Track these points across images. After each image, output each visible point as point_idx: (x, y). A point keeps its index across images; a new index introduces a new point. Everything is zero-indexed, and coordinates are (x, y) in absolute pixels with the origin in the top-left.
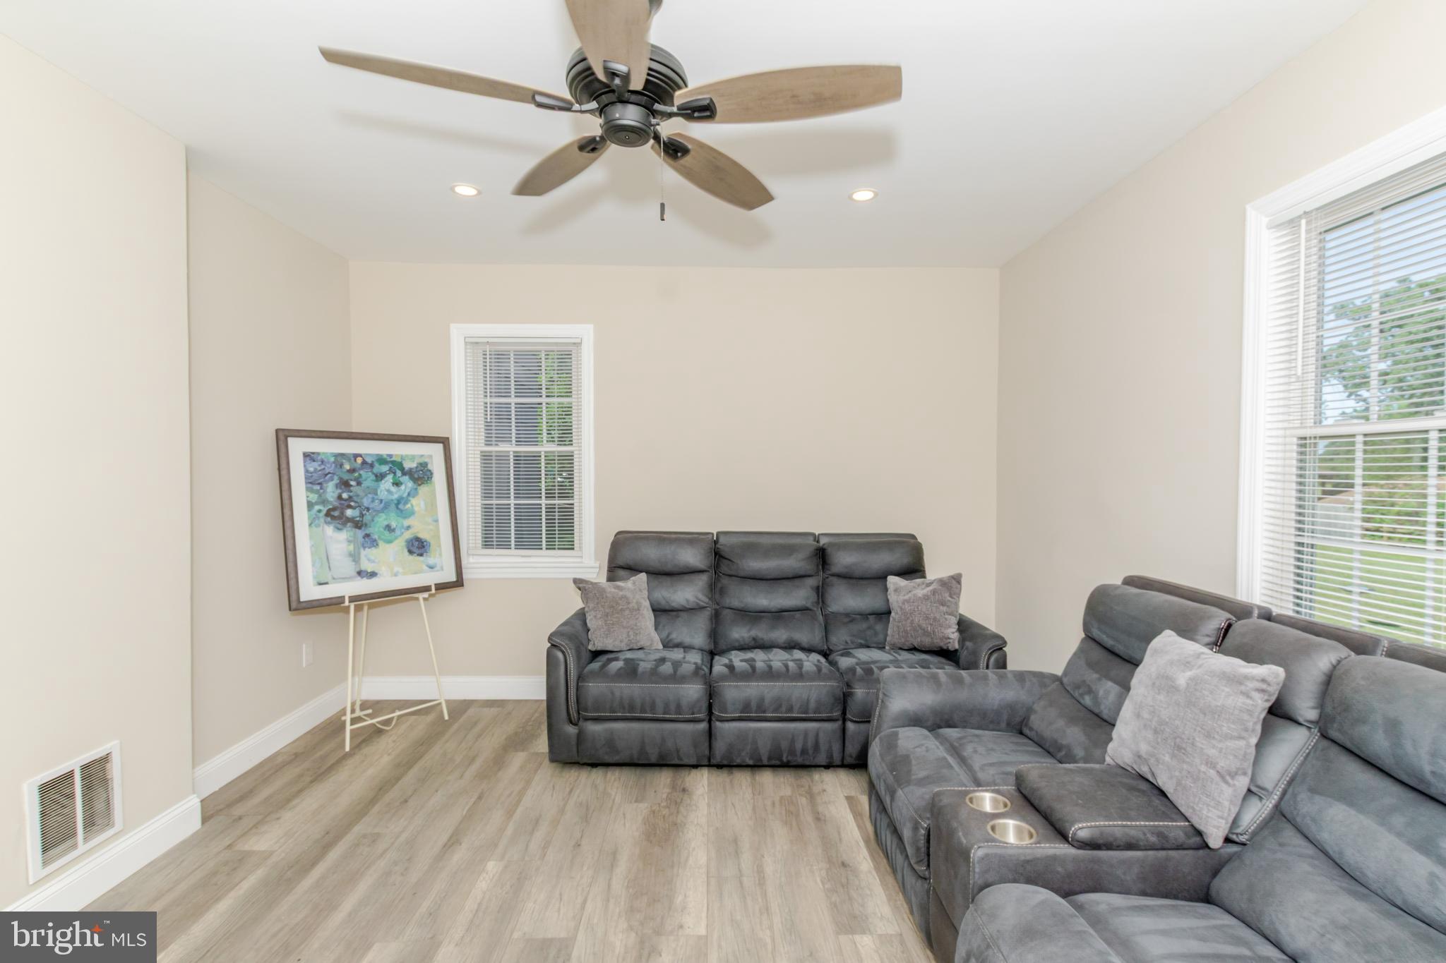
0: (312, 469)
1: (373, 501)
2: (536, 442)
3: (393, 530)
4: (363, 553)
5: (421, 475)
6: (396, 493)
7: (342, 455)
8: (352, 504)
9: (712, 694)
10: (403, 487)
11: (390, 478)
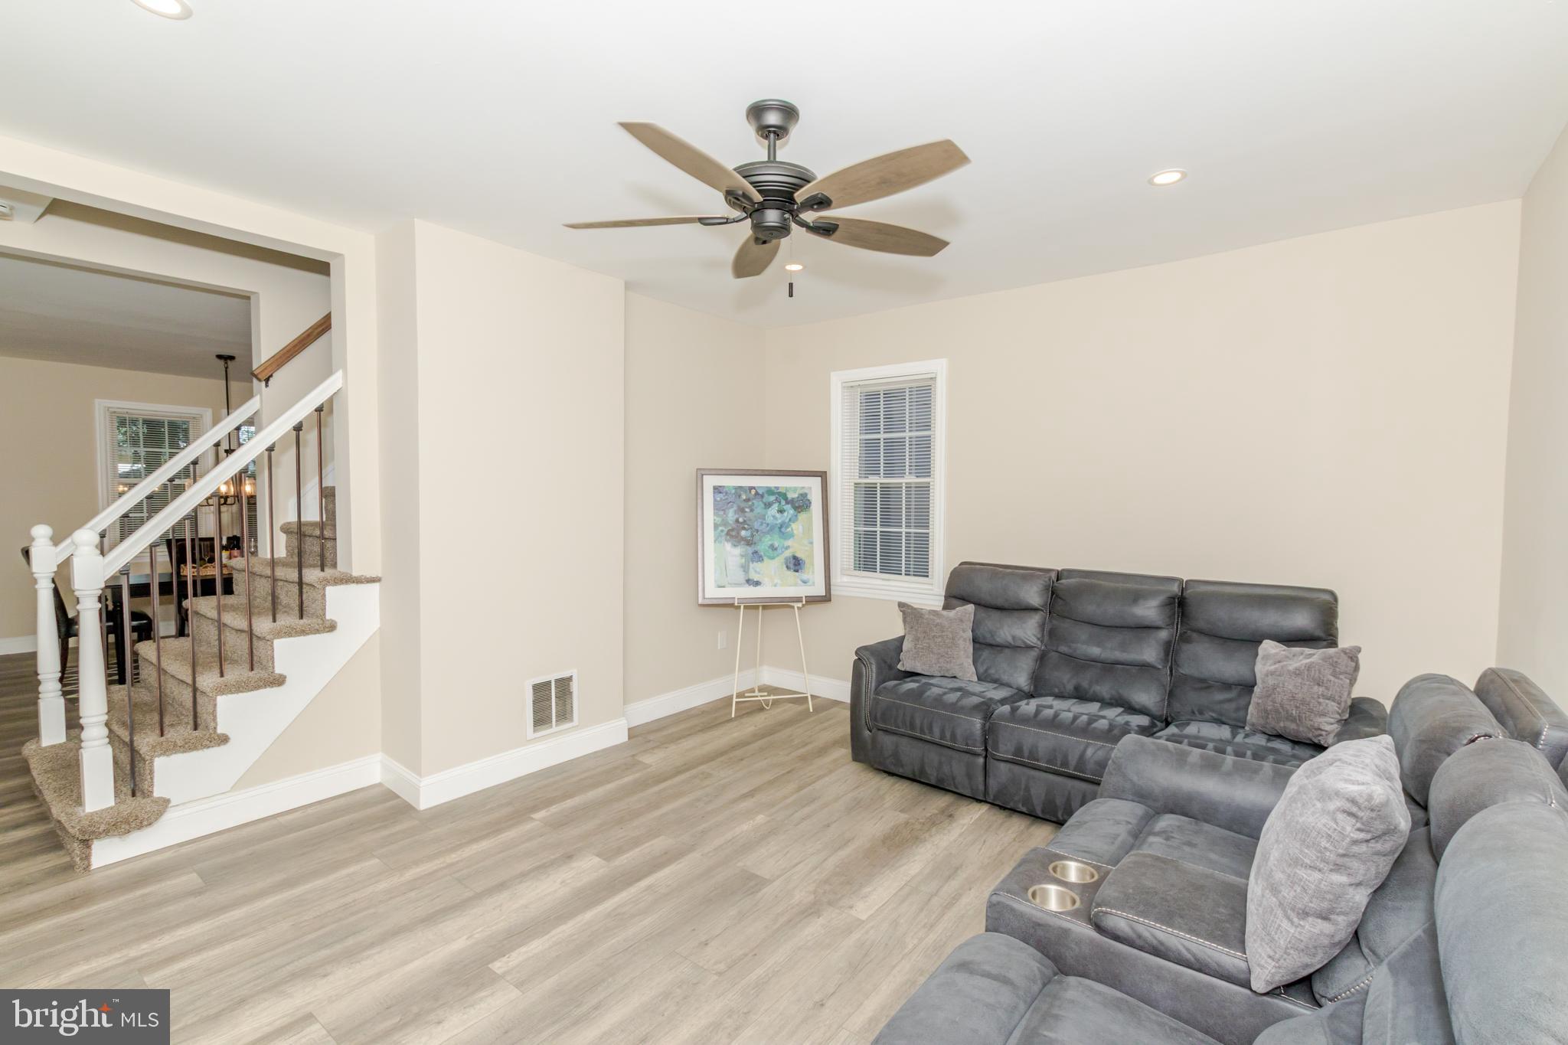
0: (718, 499)
1: (762, 524)
2: (902, 474)
3: (776, 549)
4: (752, 565)
5: (801, 505)
6: (779, 517)
7: (740, 487)
8: (746, 526)
9: (989, 733)
10: (785, 514)
11: (775, 507)
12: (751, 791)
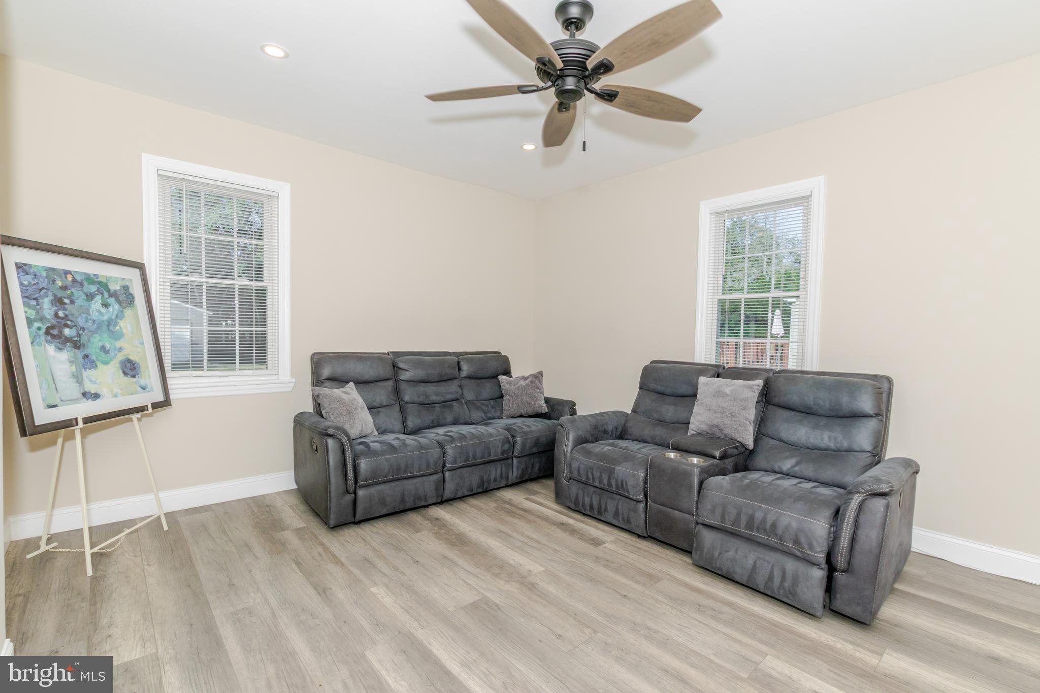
0: (26, 283)
1: (87, 321)
2: (228, 276)
3: (108, 352)
4: (86, 374)
6: (106, 314)
7: (54, 270)
8: (69, 323)
10: (111, 309)
11: (98, 298)
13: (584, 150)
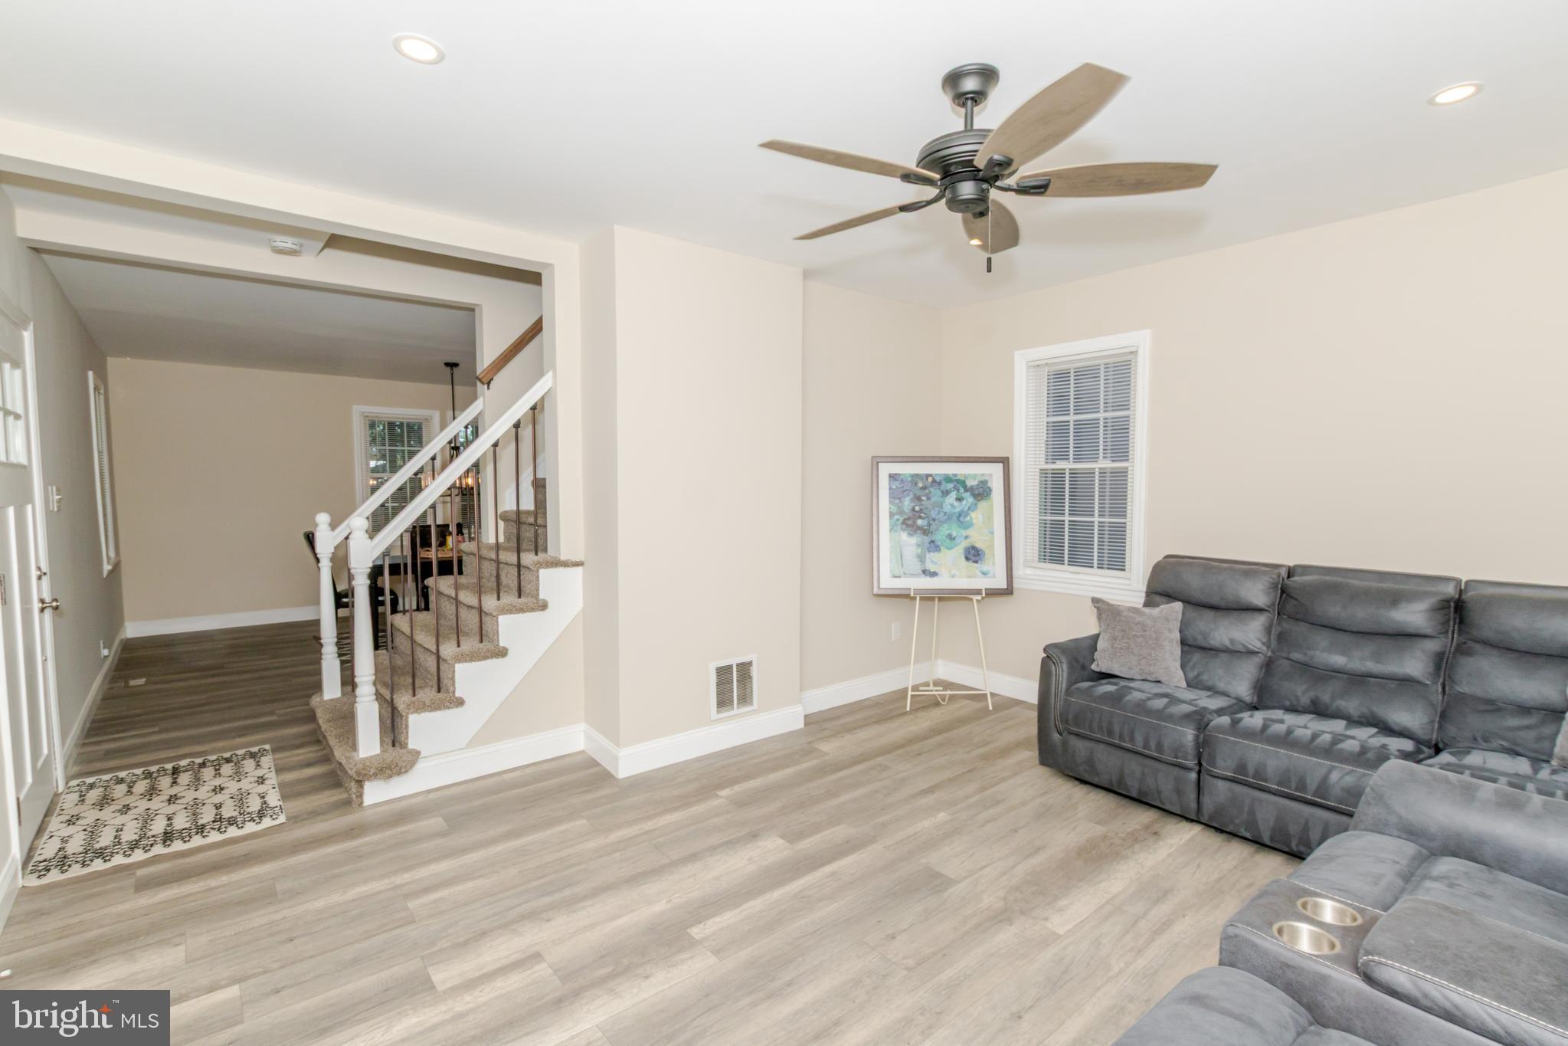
0: (894, 487)
3: (954, 539)
4: (928, 555)
5: (981, 492)
6: (959, 507)
7: (917, 475)
8: (922, 515)
9: (1204, 746)
10: (964, 502)
11: (954, 495)
12: (931, 787)
13: (989, 270)
